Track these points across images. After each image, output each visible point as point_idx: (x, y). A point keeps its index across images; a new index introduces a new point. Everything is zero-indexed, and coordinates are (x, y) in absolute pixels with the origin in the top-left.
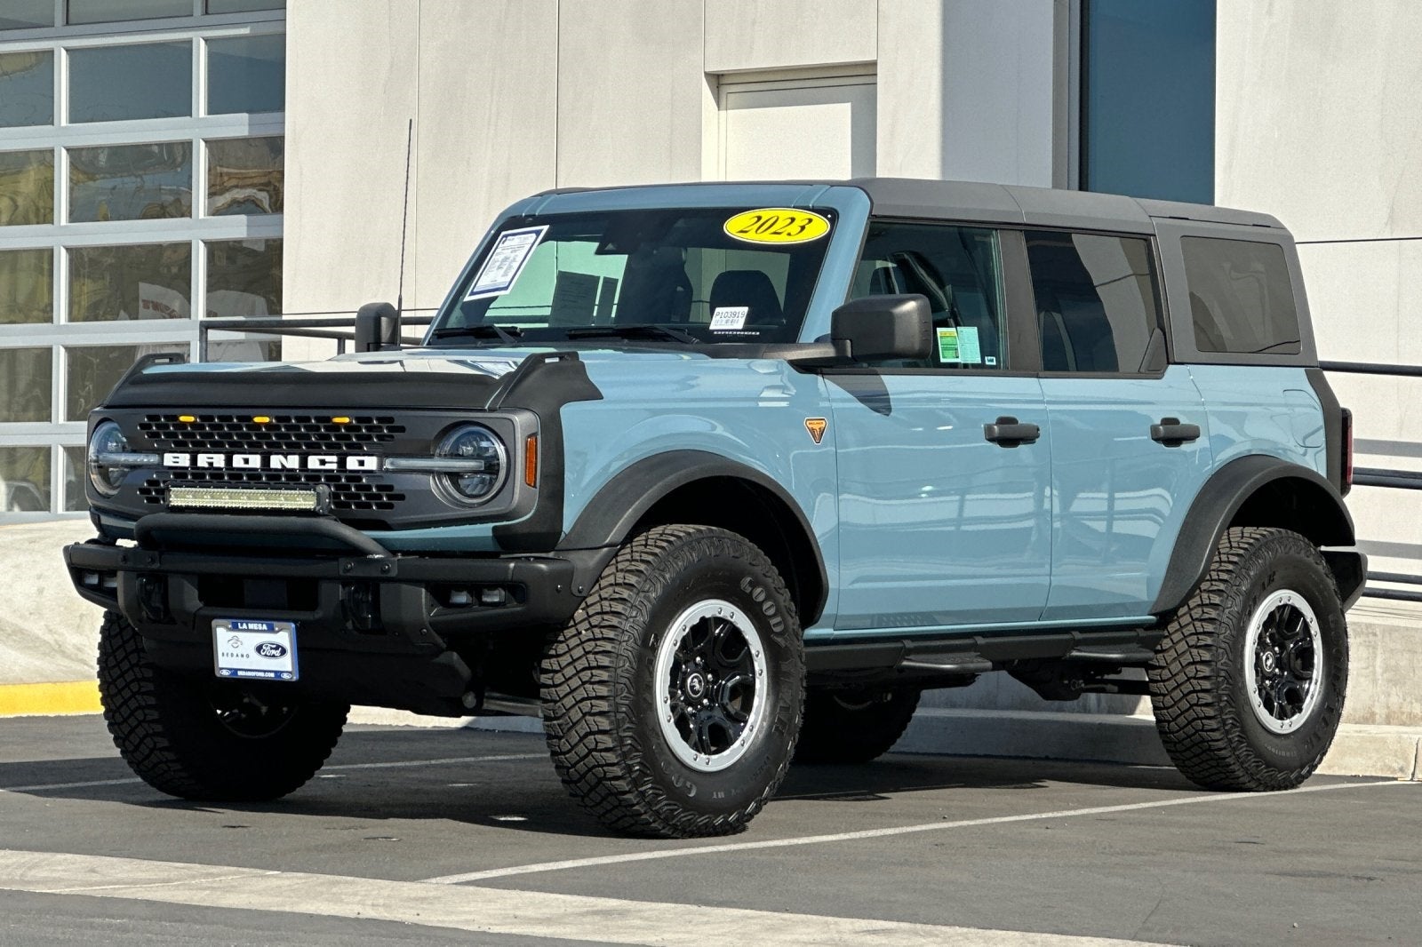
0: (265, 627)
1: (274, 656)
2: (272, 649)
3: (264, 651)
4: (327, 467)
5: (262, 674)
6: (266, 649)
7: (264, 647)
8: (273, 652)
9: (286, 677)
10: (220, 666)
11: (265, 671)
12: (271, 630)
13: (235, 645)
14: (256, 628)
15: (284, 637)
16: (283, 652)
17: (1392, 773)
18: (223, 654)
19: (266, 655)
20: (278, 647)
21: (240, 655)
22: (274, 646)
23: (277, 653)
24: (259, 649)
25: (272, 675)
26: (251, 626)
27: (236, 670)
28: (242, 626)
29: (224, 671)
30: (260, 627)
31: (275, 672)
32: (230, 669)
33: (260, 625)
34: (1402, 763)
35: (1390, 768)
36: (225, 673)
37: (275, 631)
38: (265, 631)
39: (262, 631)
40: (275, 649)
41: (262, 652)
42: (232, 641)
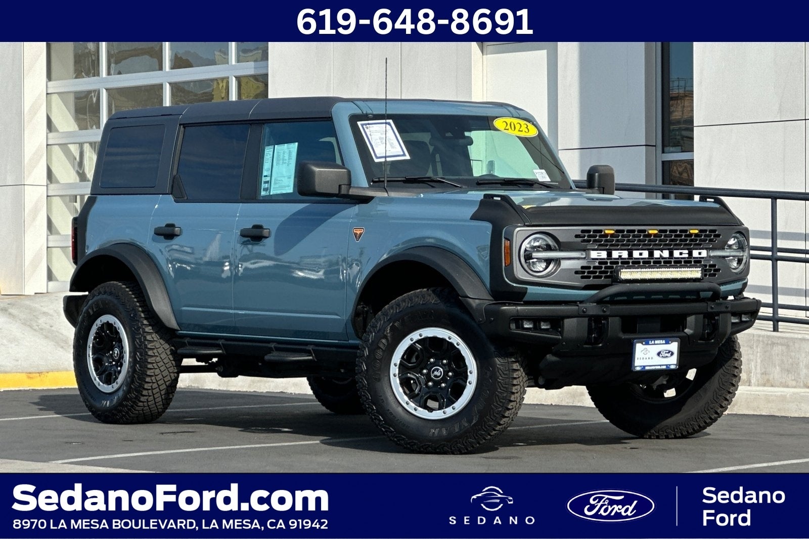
0: (664, 342)
1: (667, 357)
2: (666, 353)
4: (683, 256)
5: (659, 367)
6: (664, 354)
7: (662, 353)
8: (667, 355)
9: (673, 367)
10: (636, 365)
11: (661, 365)
12: (667, 343)
13: (645, 353)
14: (659, 343)
15: (674, 346)
16: (672, 354)
18: (638, 359)
19: (663, 357)
20: (669, 352)
23: (669, 355)
24: (659, 354)
25: (664, 367)
26: (657, 342)
29: (638, 367)
30: (661, 342)
31: (666, 365)
32: (641, 366)
33: (661, 341)
36: (638, 369)
37: (669, 344)
38: (664, 344)
39: (662, 344)
40: (668, 353)
41: (660, 355)
42: (644, 351)
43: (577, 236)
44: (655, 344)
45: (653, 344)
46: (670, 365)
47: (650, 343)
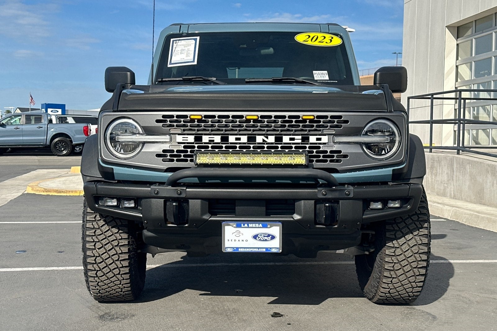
0: (261, 225)
1: (266, 240)
2: (265, 236)
3: (259, 238)
4: (296, 141)
7: (259, 236)
8: (266, 238)
10: (226, 246)
11: (259, 248)
12: (265, 227)
13: (238, 235)
14: (254, 226)
15: (276, 230)
18: (228, 240)
19: (260, 240)
20: (269, 235)
21: (241, 240)
22: (267, 235)
23: (269, 238)
24: (255, 237)
25: (264, 250)
26: (251, 225)
27: (238, 248)
28: (244, 225)
29: (229, 249)
30: (257, 225)
31: (267, 248)
32: (233, 248)
36: (229, 250)
37: (267, 227)
38: (260, 227)
39: (259, 227)
40: (267, 236)
41: (257, 238)
42: (236, 233)
43: (158, 121)
44: (248, 227)
45: (246, 227)
46: (270, 248)
47: (242, 226)
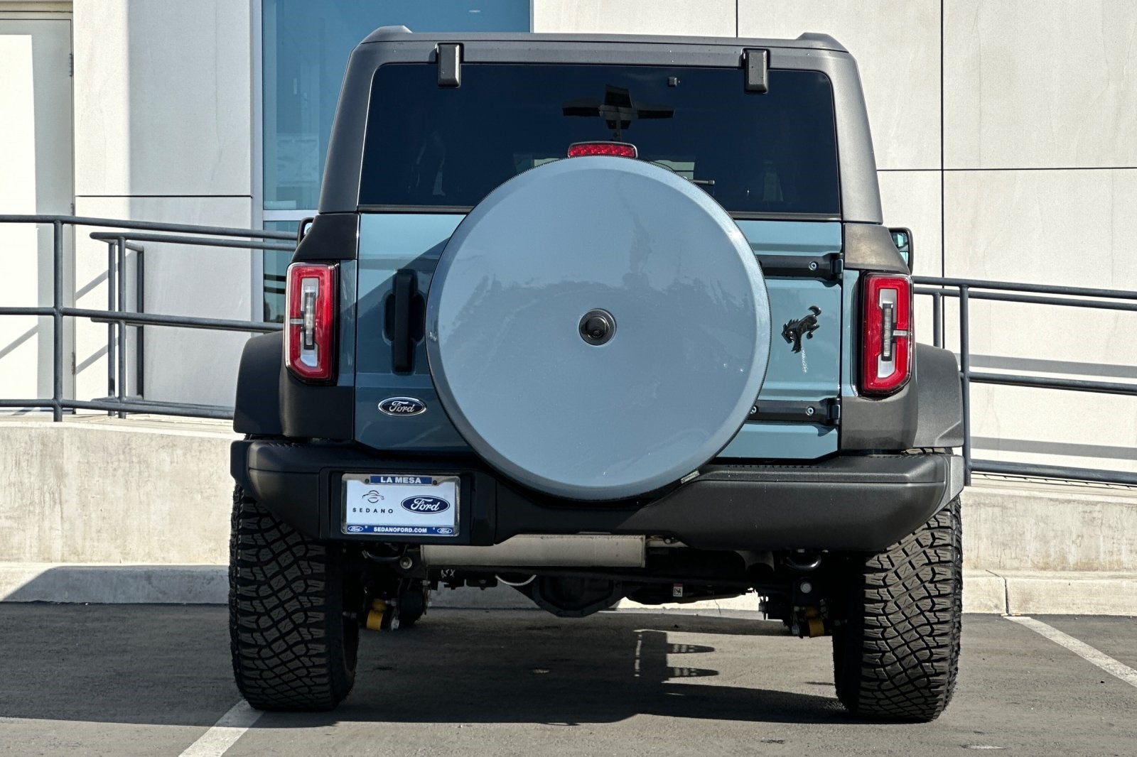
17: (988, 610)
34: (996, 601)
35: (986, 606)
